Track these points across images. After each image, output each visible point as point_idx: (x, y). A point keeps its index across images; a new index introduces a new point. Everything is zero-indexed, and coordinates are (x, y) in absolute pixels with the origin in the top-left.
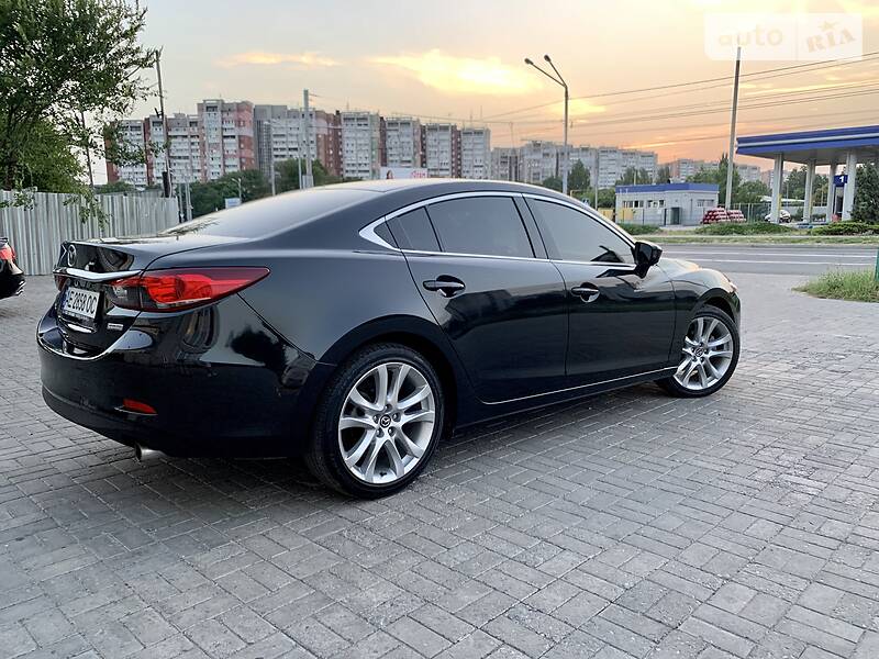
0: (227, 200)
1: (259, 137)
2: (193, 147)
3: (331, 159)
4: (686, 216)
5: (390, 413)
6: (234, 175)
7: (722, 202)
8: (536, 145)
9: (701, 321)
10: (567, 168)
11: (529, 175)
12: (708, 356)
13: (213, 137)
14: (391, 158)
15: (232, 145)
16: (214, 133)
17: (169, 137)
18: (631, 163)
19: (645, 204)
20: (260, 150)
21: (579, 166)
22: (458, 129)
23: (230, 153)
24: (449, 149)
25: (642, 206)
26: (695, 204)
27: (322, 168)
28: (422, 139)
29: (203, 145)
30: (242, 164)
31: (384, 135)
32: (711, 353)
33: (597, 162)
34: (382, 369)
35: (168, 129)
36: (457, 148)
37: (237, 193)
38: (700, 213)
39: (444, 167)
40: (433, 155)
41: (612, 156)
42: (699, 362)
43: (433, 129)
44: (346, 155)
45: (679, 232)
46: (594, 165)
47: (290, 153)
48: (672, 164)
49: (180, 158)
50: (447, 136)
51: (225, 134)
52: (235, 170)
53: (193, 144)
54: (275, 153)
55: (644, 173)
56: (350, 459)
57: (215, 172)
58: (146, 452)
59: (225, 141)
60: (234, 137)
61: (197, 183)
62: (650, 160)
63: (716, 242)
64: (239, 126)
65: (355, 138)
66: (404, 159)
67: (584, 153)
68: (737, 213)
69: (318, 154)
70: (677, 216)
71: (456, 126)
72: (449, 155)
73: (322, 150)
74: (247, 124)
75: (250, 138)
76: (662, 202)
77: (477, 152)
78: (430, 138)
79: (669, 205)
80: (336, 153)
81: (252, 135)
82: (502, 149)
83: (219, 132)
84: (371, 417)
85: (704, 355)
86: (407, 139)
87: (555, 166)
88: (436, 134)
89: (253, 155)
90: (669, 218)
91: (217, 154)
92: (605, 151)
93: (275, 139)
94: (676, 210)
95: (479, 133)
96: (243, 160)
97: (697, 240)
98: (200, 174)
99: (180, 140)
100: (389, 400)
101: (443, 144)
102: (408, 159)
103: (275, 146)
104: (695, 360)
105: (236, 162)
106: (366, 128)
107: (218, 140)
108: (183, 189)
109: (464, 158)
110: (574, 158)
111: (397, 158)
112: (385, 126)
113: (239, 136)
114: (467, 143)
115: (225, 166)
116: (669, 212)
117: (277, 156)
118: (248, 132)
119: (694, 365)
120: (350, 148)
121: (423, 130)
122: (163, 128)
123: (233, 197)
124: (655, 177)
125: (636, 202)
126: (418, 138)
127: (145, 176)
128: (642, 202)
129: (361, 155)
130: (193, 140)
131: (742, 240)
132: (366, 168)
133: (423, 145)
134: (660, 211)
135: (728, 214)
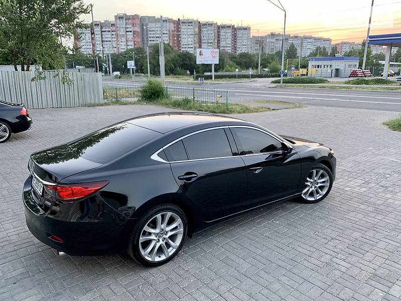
0: (128, 62)
1: (143, 31)
2: (113, 36)
3: (175, 42)
4: (342, 73)
5: (163, 232)
6: (131, 50)
7: (360, 65)
8: (273, 35)
9: (315, 171)
10: (287, 46)
11: (269, 49)
12: (318, 186)
13: (122, 32)
14: (203, 41)
15: (130, 35)
16: (122, 30)
17: (102, 31)
18: (318, 44)
19: (322, 67)
20: (143, 38)
21: (292, 46)
22: (235, 27)
23: (130, 39)
24: (230, 37)
25: (321, 67)
26: (347, 67)
27: (171, 47)
28: (218, 32)
29: (117, 35)
30: (135, 44)
31: (200, 30)
32: (319, 185)
33: (302, 43)
34: (159, 216)
35: (101, 28)
36: (235, 37)
37: (133, 58)
38: (349, 71)
39: (228, 46)
40: (223, 40)
41: (309, 40)
42: (313, 188)
43: (224, 27)
44: (183, 40)
45: (337, 83)
46: (300, 45)
47: (157, 39)
48: (338, 44)
49: (107, 41)
50: (230, 31)
51: (127, 30)
52: (132, 47)
53: (113, 35)
54: (150, 39)
55: (324, 49)
56: (145, 253)
57: (123, 48)
58: (61, 253)
59: (127, 33)
60: (131, 31)
61: (115, 53)
62: (328, 42)
63: (354, 89)
64: (134, 27)
65: (187, 32)
66: (210, 41)
67: (296, 39)
68: (368, 72)
69: (170, 40)
70: (337, 73)
71: (234, 26)
72: (230, 40)
73: (171, 38)
74: (137, 25)
75: (138, 32)
76: (331, 66)
77: (244, 38)
78: (222, 31)
79: (334, 67)
80: (178, 39)
81: (139, 31)
82: (256, 37)
83: (124, 29)
84: (154, 236)
85: (316, 185)
86: (211, 32)
87: (281, 45)
88: (225, 29)
89: (140, 40)
90: (333, 74)
91: (124, 39)
92: (306, 38)
93: (150, 33)
94: (337, 70)
95: (245, 29)
96: (135, 43)
97: (344, 88)
98: (116, 49)
99: (107, 33)
100: (162, 227)
101: (228, 34)
102: (211, 41)
103: (150, 36)
104: (312, 187)
105: (132, 43)
106: (192, 27)
107: (124, 33)
108: (108, 56)
109: (238, 41)
110: (290, 41)
111: (206, 41)
112: (201, 26)
113: (134, 31)
114: (239, 33)
115: (127, 45)
116: (334, 71)
117: (150, 40)
118: (137, 29)
119: (311, 190)
120: (184, 36)
121: (219, 27)
122: (99, 27)
123: (131, 60)
124: (329, 51)
125: (318, 66)
126: (216, 31)
127: (91, 50)
128: (321, 66)
129: (189, 40)
130: (113, 33)
131: (367, 88)
132: (191, 46)
133: (219, 35)
134: (329, 71)
135: (363, 72)
